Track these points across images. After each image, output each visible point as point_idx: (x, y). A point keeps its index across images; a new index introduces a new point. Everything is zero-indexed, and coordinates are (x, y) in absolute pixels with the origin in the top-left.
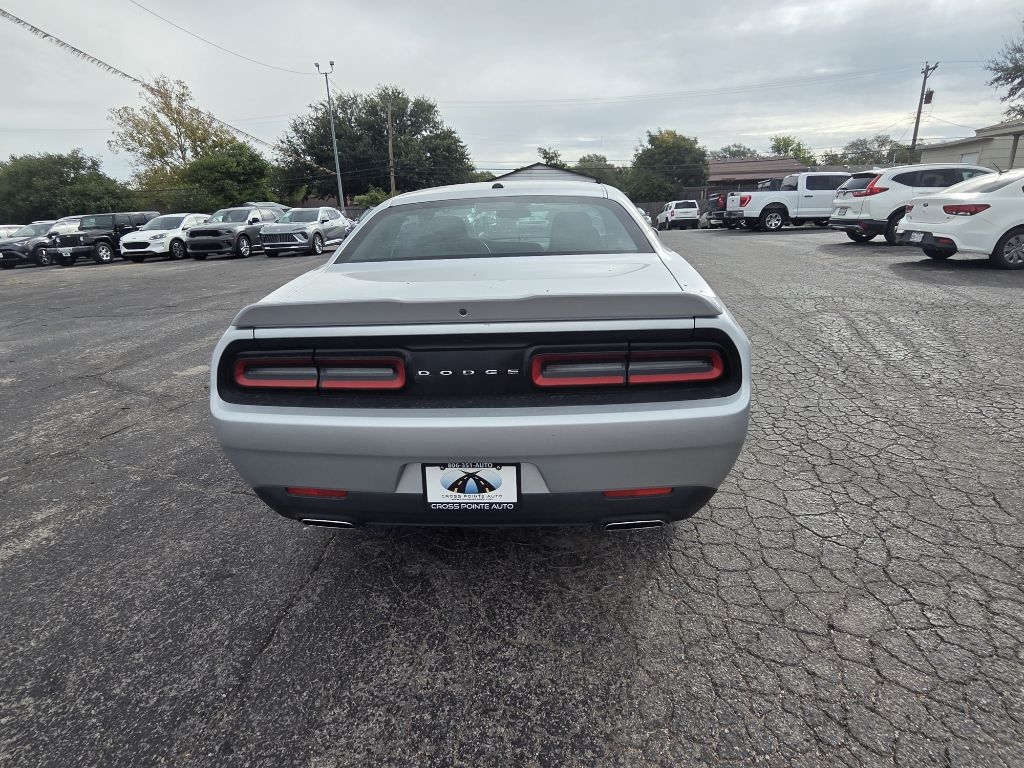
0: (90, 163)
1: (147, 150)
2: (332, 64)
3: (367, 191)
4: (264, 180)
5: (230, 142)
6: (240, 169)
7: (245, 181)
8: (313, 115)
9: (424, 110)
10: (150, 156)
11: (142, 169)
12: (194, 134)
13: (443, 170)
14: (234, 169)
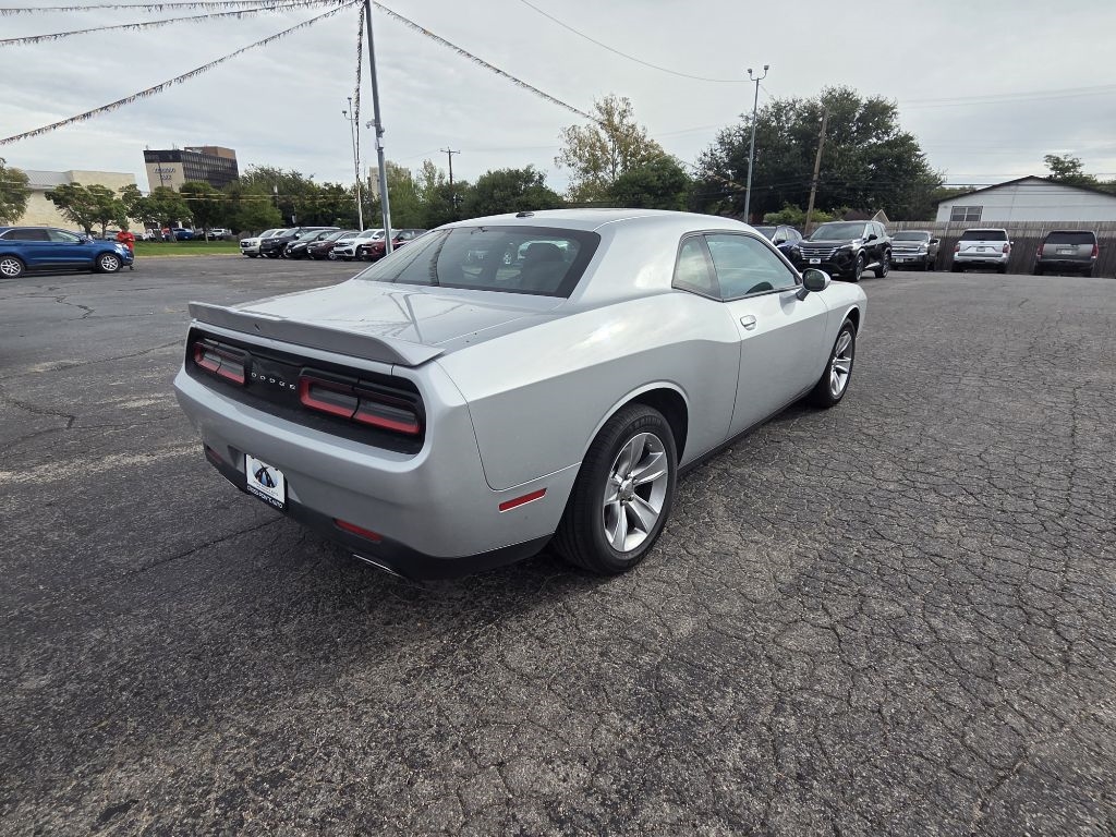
0: (537, 177)
1: (583, 165)
2: (766, 68)
3: (783, 209)
4: (682, 194)
5: (657, 156)
6: (659, 184)
7: (662, 195)
8: (743, 125)
9: (879, 113)
10: (586, 171)
11: (578, 182)
12: (626, 150)
13: (885, 185)
14: (655, 183)
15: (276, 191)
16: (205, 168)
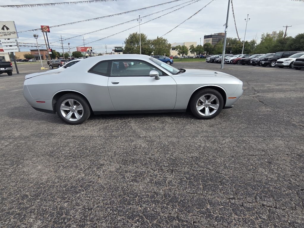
15: (228, 44)
16: (217, 39)
